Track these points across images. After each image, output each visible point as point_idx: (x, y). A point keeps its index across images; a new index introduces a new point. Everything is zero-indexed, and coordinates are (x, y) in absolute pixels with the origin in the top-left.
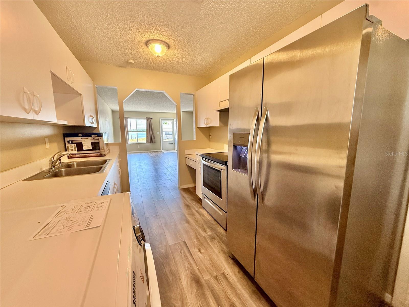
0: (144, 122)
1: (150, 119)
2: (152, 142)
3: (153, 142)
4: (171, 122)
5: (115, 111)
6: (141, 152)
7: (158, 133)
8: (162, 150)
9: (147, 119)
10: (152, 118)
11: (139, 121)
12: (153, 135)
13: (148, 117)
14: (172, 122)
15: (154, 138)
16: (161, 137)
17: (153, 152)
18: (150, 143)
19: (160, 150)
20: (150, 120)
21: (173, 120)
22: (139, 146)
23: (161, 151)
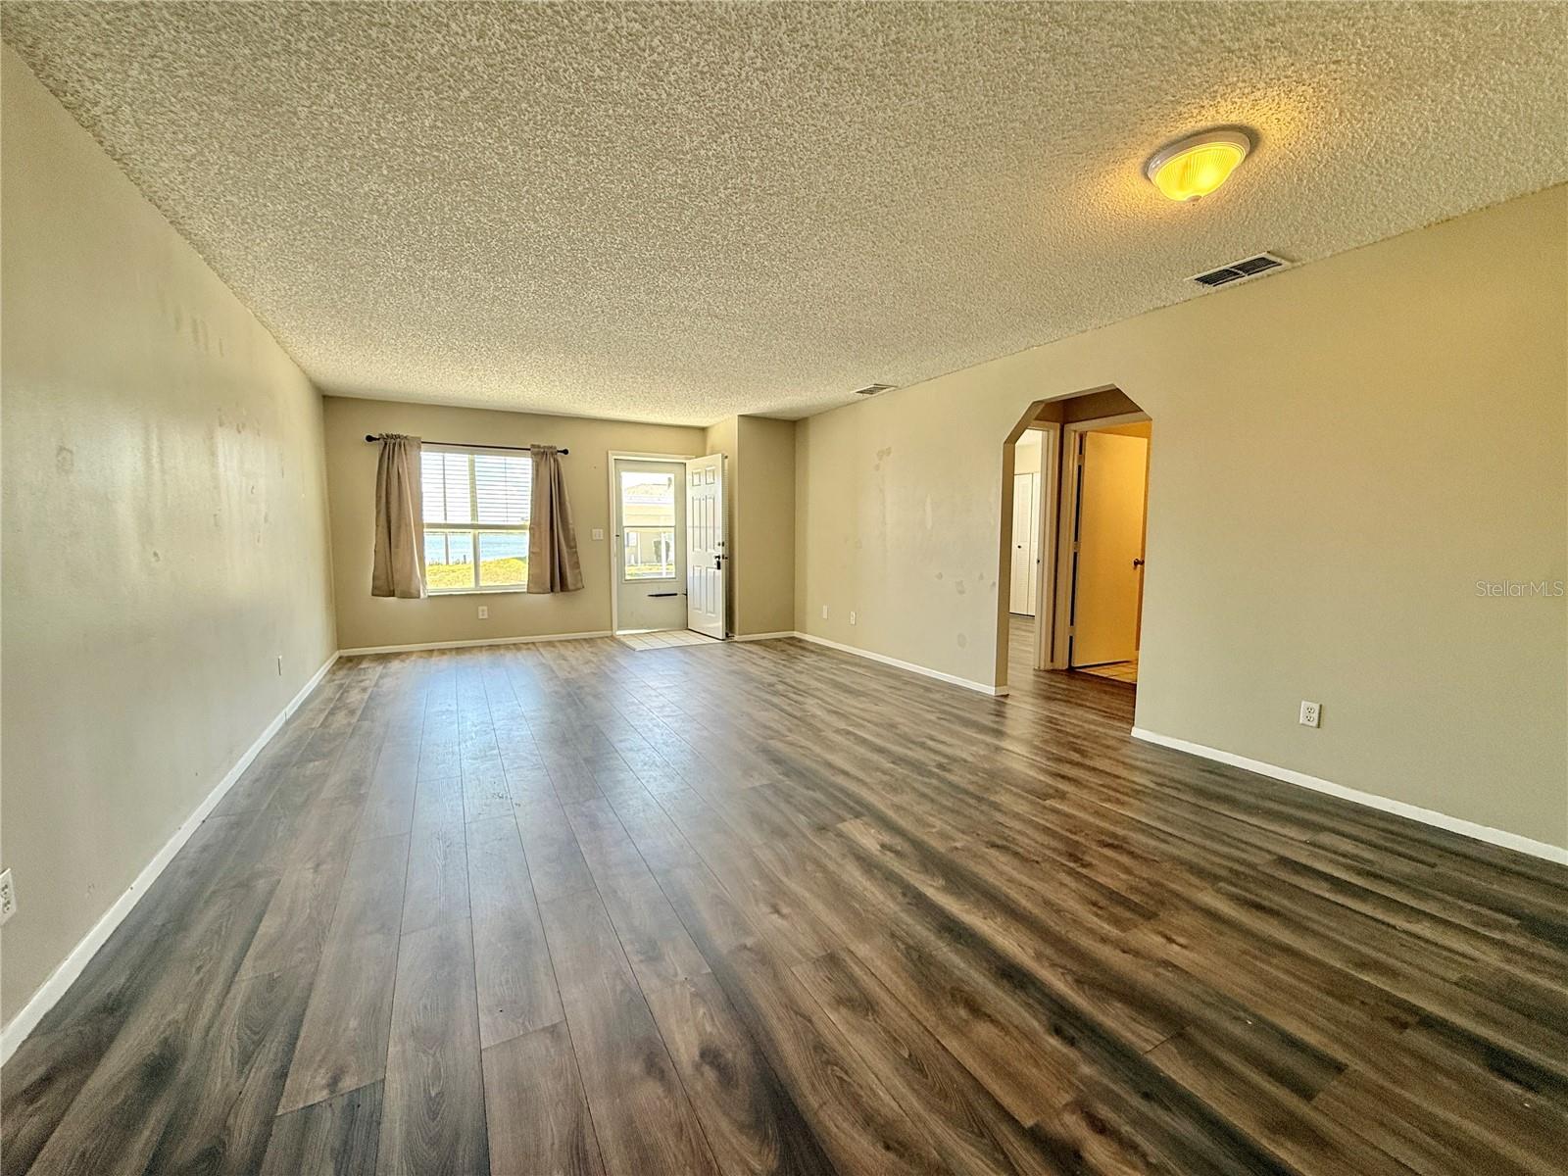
0: (522, 467)
1: (552, 454)
2: (564, 587)
3: (571, 587)
4: (670, 479)
5: (339, 398)
6: (498, 646)
7: (598, 533)
8: (619, 629)
9: (535, 454)
10: (566, 452)
11: (489, 463)
12: (569, 547)
13: (542, 445)
14: (672, 476)
15: (576, 565)
16: (614, 560)
17: (568, 641)
18: (552, 590)
19: (609, 633)
20: (555, 460)
21: (679, 469)
22: (483, 612)
23: (612, 638)
